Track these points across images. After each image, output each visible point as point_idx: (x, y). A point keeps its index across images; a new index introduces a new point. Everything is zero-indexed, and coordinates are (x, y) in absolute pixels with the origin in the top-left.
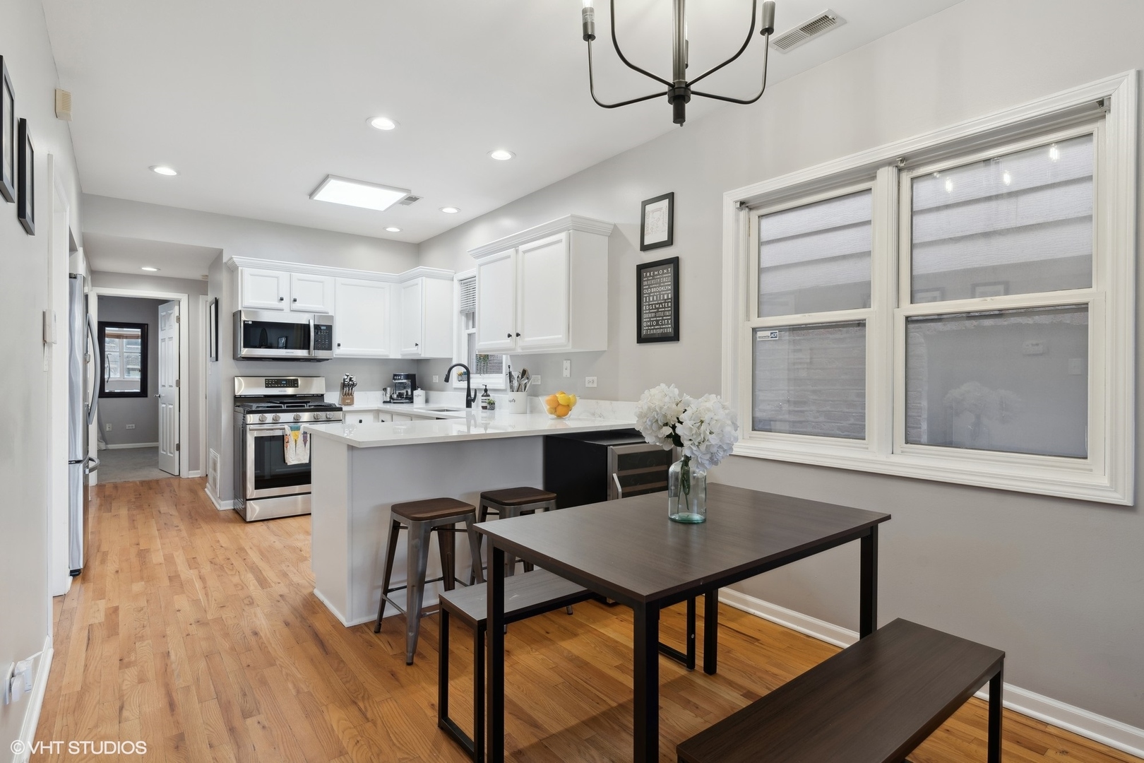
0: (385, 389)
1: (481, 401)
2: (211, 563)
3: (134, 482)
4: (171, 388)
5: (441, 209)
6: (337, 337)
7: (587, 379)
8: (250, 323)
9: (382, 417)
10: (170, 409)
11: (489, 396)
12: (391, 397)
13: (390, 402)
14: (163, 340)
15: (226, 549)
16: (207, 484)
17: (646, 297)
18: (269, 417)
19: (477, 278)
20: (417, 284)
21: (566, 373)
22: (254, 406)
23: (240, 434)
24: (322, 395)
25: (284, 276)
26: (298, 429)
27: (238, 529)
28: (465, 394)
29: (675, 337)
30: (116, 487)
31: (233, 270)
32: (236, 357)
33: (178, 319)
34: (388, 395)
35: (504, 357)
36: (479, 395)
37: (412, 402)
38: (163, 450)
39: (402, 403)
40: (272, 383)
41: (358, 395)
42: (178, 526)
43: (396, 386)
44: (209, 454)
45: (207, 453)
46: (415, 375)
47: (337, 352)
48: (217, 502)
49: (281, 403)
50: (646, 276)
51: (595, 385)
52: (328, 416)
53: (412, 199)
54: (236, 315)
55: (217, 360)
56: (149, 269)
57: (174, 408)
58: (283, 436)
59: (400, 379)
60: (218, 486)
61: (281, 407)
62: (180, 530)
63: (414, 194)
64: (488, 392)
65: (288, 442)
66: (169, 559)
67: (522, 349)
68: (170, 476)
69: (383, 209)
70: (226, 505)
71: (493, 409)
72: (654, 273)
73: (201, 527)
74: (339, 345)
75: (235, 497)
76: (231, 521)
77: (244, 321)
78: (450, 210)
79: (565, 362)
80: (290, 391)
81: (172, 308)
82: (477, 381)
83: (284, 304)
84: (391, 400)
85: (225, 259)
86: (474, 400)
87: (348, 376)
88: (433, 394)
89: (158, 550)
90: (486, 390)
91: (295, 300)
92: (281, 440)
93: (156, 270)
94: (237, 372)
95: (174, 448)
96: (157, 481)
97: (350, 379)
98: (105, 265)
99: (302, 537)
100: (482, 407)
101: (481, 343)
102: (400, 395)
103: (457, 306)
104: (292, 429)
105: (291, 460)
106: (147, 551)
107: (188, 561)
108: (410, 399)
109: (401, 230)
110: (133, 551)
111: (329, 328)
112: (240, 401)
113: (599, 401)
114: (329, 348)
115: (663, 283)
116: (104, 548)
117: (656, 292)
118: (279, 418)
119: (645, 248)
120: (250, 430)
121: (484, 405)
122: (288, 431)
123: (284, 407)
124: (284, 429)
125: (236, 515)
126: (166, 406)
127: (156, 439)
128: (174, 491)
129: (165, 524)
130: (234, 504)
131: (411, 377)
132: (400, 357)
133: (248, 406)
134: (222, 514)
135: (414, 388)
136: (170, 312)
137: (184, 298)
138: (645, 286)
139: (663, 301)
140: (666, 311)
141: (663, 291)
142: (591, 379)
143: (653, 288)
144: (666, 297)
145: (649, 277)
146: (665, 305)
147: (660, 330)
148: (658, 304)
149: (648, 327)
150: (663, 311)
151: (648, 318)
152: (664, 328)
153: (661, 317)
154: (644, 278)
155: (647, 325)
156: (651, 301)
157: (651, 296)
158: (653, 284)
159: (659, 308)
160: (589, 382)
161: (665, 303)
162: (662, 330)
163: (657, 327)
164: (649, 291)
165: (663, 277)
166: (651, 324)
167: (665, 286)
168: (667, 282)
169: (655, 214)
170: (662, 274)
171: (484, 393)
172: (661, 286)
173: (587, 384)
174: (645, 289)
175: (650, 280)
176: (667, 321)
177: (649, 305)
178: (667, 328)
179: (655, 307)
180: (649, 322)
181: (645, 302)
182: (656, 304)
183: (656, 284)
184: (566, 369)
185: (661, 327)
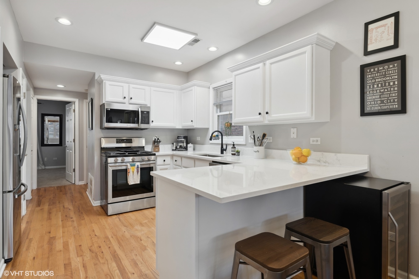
0: (173, 144)
1: (231, 151)
2: (90, 250)
3: (54, 187)
4: (71, 143)
5: (208, 48)
6: (152, 118)
7: (311, 139)
8: (109, 110)
9: (175, 158)
10: (71, 152)
11: (235, 148)
12: (176, 148)
13: (176, 150)
14: (68, 121)
15: (98, 238)
16: (87, 189)
17: (370, 86)
18: (119, 159)
19: (233, 84)
20: (192, 90)
21: (294, 136)
22: (112, 154)
23: (104, 167)
24: (144, 147)
25: (126, 85)
26: (134, 165)
27: (103, 220)
28: (220, 146)
29: (402, 110)
30: (45, 190)
31: (100, 83)
32: (102, 128)
33: (74, 111)
34: (175, 147)
35: (244, 127)
36: (229, 148)
37: (187, 150)
38: (68, 171)
39: (182, 151)
40: (119, 141)
41: (161, 146)
42: (72, 218)
43: (178, 142)
44: (88, 176)
45: (87, 175)
46: (187, 136)
47: (152, 125)
48: (92, 201)
49: (125, 152)
50: (370, 71)
51: (319, 143)
52: (149, 159)
53: (196, 41)
54: (102, 106)
55: (92, 129)
56: (61, 86)
57: (72, 152)
58: (126, 169)
59: (181, 139)
60: (93, 193)
61: (125, 154)
62: (73, 221)
63: (198, 38)
65: (129, 173)
66: (66, 246)
67: (269, 121)
68: (70, 184)
69: (178, 48)
70: (96, 203)
71: (239, 155)
72: (378, 69)
73: (84, 219)
74: (152, 121)
75: (102, 199)
76: (100, 214)
77: (106, 109)
78: (213, 49)
79: (292, 129)
80: (128, 145)
81: (71, 106)
82: (228, 140)
83: (126, 100)
84: (176, 149)
85: (96, 77)
86: (226, 150)
87: (157, 137)
88: (197, 146)
89: (60, 238)
90: (234, 145)
91: (131, 98)
92: (126, 171)
93: (63, 87)
94: (102, 135)
95: (72, 170)
96: (65, 187)
97: (158, 139)
98: (40, 84)
99: (138, 227)
100: (232, 154)
101: (236, 119)
102: (181, 146)
103: (212, 101)
104: (131, 165)
105: (131, 182)
106: (54, 238)
107: (76, 246)
108: (186, 149)
109: (183, 63)
110: (46, 238)
111: (148, 113)
112: (104, 150)
113: (324, 153)
114: (148, 123)
115: (389, 74)
116: (31, 236)
117: (381, 81)
118: (125, 160)
119: (367, 53)
120: (110, 166)
121: (233, 153)
122: (129, 166)
123: (127, 154)
124: (127, 165)
125: (102, 210)
126: (69, 151)
127: (65, 165)
128: (72, 193)
129: (66, 216)
130: (101, 203)
131: (186, 138)
132: (181, 127)
133: (108, 153)
134: (95, 209)
135: (187, 143)
136: (70, 107)
137: (77, 101)
138: (369, 78)
139: (388, 87)
140: (392, 93)
141: (389, 80)
142: (315, 139)
143: (378, 79)
144: (392, 84)
145: (374, 71)
146: (390, 90)
147: (385, 107)
148: (383, 89)
149: (371, 106)
150: (388, 94)
151: (372, 99)
152: (390, 105)
153: (386, 97)
154: (368, 73)
155: (371, 104)
156: (376, 88)
157: (376, 84)
158: (378, 76)
159: (384, 92)
160: (313, 141)
161: (391, 88)
162: (387, 107)
163: (382, 105)
164: (373, 81)
165: (388, 71)
166: (375, 103)
167: (391, 76)
168: (394, 73)
169: (378, 30)
170: (387, 69)
171: (232, 146)
172: (387, 77)
173: (311, 143)
174: (370, 80)
175: (374, 74)
176: (392, 100)
177: (373, 91)
178: (393, 105)
179: (380, 91)
180: (372, 101)
181: (369, 89)
182: (381, 89)
183: (381, 76)
184: (293, 133)
185: (387, 104)
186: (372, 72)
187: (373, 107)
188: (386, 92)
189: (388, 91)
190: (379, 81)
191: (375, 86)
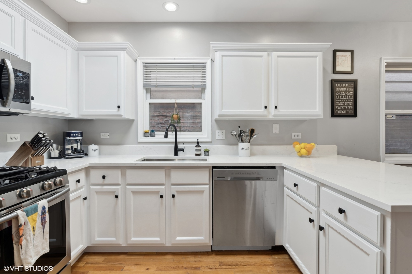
1: (191, 150)
7: (293, 134)
11: (200, 147)
12: (61, 153)
17: (337, 96)
21: (277, 132)
28: (173, 146)
29: (355, 115)
34: (58, 152)
36: (189, 146)
50: (338, 86)
51: (300, 138)
64: (200, 144)
67: (274, 116)
71: (207, 154)
72: (342, 85)
79: (274, 125)
82: (187, 136)
86: (183, 150)
90: (198, 143)
100: (196, 154)
101: (223, 110)
103: (141, 81)
115: (349, 90)
117: (344, 94)
119: (336, 72)
138: (337, 90)
139: (348, 99)
140: (350, 103)
141: (348, 94)
142: (296, 134)
143: (342, 92)
144: (350, 97)
145: (340, 86)
146: (349, 100)
147: (346, 112)
148: (345, 99)
149: (338, 110)
150: (348, 103)
151: (338, 105)
152: (349, 111)
153: (347, 105)
154: (337, 86)
155: (338, 109)
156: (341, 98)
157: (341, 95)
158: (342, 90)
159: (345, 101)
160: (295, 136)
161: (349, 99)
162: (347, 112)
163: (344, 110)
164: (340, 93)
165: (348, 88)
166: (340, 108)
167: (350, 92)
168: (351, 90)
169: (342, 57)
170: (347, 86)
171: (196, 144)
172: (347, 92)
173: (293, 137)
174: (337, 92)
175: (340, 88)
176: (350, 108)
177: (339, 99)
178: (351, 111)
179: (343, 100)
180: (339, 107)
181: (337, 98)
182: (344, 99)
183: (344, 90)
184: (276, 129)
185: (347, 110)
186: (339, 86)
187: (339, 111)
188: (347, 102)
189: (348, 101)
190: (343, 94)
191: (341, 97)
